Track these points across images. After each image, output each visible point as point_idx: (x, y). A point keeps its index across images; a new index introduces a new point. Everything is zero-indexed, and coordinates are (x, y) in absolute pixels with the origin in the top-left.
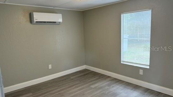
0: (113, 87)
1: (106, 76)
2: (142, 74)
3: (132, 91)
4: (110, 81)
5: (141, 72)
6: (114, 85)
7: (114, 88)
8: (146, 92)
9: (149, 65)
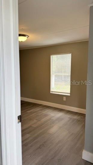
0: (44, 111)
1: (39, 104)
2: (65, 100)
3: (58, 113)
4: (42, 107)
5: (65, 99)
6: (45, 110)
7: (46, 111)
8: (68, 112)
9: (70, 93)
